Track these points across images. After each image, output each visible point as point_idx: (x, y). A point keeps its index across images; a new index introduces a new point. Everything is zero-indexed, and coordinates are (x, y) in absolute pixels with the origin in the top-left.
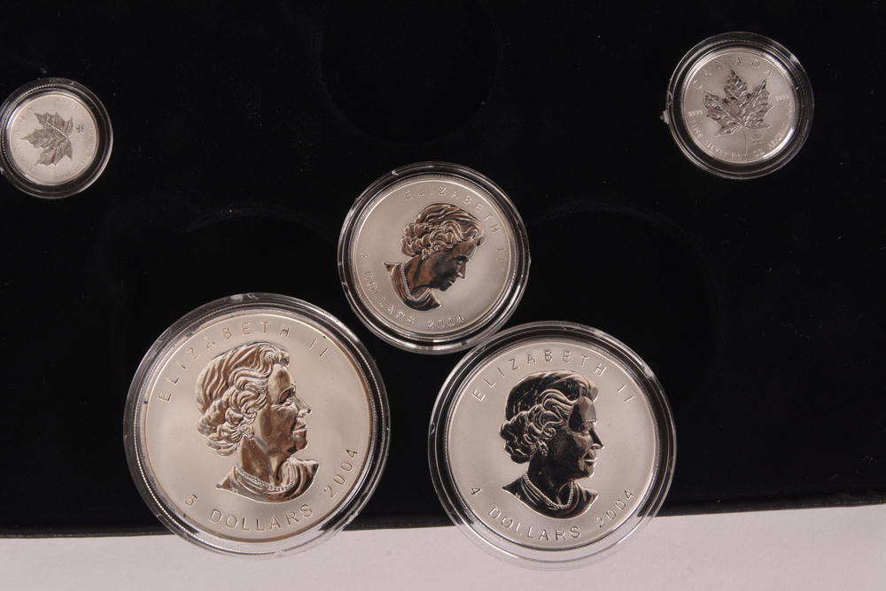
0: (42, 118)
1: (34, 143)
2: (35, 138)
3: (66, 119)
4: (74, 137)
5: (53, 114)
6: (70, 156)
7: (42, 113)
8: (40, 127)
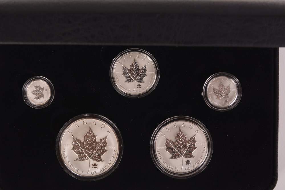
0: (36, 87)
1: (34, 93)
2: (34, 92)
3: (42, 87)
4: (44, 92)
5: (39, 86)
6: (43, 97)
7: (36, 86)
8: (35, 89)
